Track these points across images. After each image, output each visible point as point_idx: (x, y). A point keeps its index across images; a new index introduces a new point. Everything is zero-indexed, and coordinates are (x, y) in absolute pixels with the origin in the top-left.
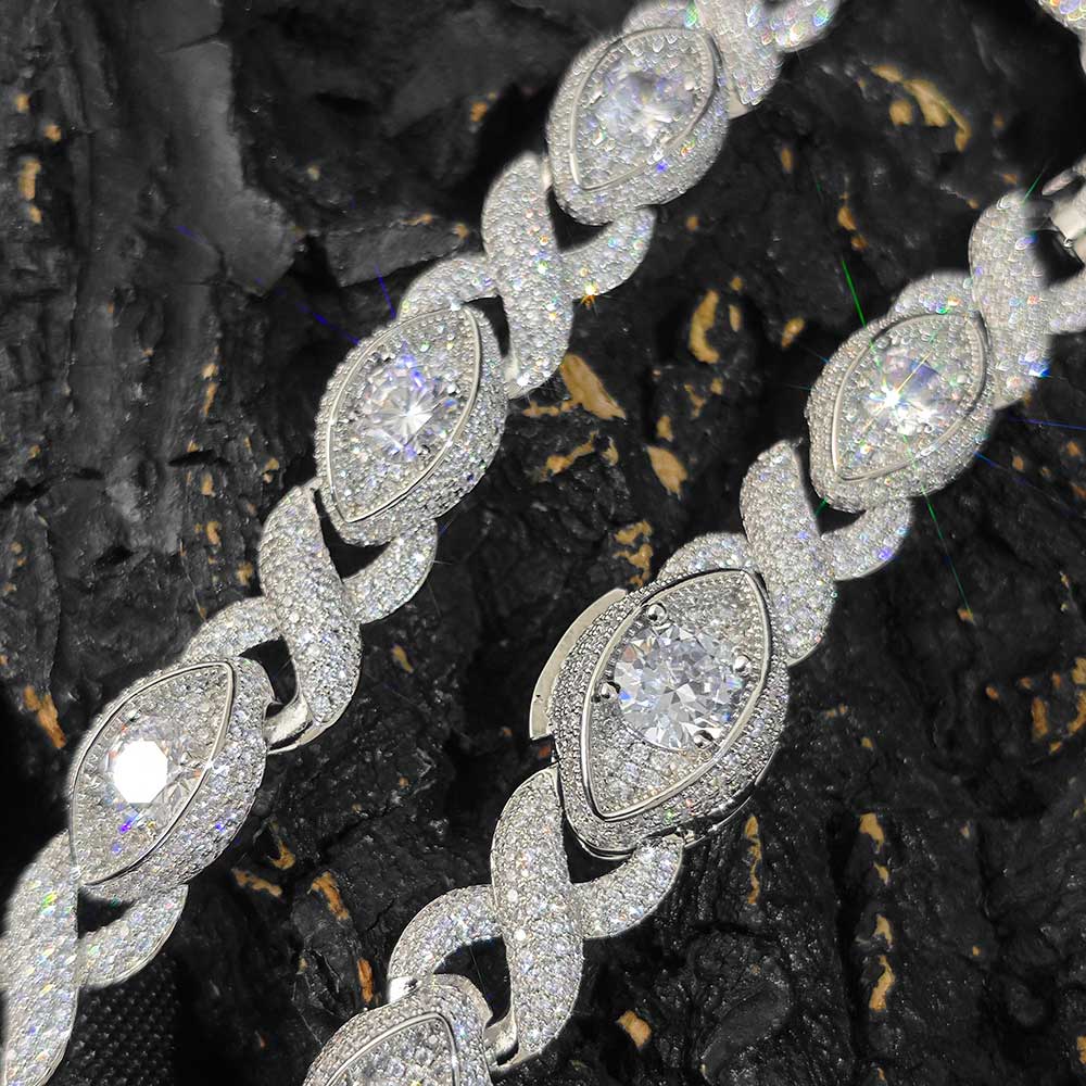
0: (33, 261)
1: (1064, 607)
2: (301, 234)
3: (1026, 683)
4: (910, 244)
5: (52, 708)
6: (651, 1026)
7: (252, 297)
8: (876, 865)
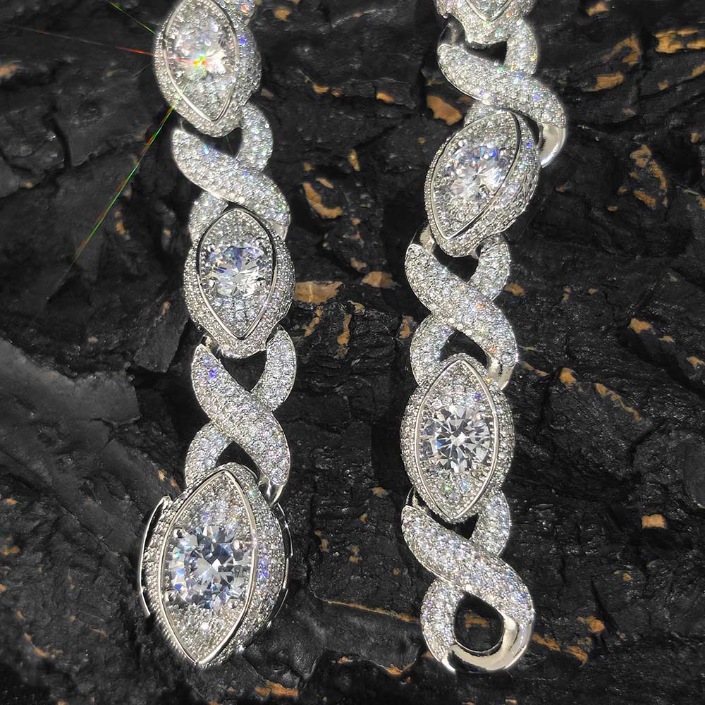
0: (34, 520)
1: (597, 139)
2: (123, 373)
3: (622, 190)
4: (357, 66)
5: (276, 685)
6: (658, 513)
7: (136, 423)
8: (661, 339)
